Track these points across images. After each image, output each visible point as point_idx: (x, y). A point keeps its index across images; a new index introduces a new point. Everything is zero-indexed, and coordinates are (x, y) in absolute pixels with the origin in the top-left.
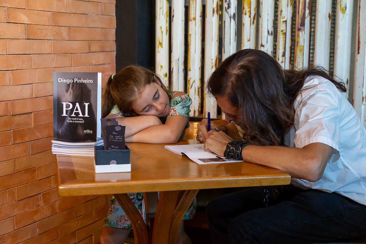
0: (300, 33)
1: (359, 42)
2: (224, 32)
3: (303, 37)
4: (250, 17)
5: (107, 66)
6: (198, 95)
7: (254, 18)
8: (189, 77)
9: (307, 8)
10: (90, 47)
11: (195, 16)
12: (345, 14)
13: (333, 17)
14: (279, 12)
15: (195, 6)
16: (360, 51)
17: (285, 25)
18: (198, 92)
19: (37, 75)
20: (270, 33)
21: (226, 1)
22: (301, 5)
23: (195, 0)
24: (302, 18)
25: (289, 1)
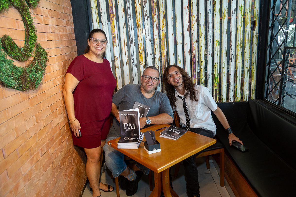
2: (133, 72)
4: (143, 65)
7: (145, 66)
9: (166, 62)
11: (118, 66)
12: (181, 64)
14: (155, 63)
15: (118, 62)
21: (132, 59)
22: (164, 61)
23: (117, 59)
24: (165, 66)
25: (159, 59)
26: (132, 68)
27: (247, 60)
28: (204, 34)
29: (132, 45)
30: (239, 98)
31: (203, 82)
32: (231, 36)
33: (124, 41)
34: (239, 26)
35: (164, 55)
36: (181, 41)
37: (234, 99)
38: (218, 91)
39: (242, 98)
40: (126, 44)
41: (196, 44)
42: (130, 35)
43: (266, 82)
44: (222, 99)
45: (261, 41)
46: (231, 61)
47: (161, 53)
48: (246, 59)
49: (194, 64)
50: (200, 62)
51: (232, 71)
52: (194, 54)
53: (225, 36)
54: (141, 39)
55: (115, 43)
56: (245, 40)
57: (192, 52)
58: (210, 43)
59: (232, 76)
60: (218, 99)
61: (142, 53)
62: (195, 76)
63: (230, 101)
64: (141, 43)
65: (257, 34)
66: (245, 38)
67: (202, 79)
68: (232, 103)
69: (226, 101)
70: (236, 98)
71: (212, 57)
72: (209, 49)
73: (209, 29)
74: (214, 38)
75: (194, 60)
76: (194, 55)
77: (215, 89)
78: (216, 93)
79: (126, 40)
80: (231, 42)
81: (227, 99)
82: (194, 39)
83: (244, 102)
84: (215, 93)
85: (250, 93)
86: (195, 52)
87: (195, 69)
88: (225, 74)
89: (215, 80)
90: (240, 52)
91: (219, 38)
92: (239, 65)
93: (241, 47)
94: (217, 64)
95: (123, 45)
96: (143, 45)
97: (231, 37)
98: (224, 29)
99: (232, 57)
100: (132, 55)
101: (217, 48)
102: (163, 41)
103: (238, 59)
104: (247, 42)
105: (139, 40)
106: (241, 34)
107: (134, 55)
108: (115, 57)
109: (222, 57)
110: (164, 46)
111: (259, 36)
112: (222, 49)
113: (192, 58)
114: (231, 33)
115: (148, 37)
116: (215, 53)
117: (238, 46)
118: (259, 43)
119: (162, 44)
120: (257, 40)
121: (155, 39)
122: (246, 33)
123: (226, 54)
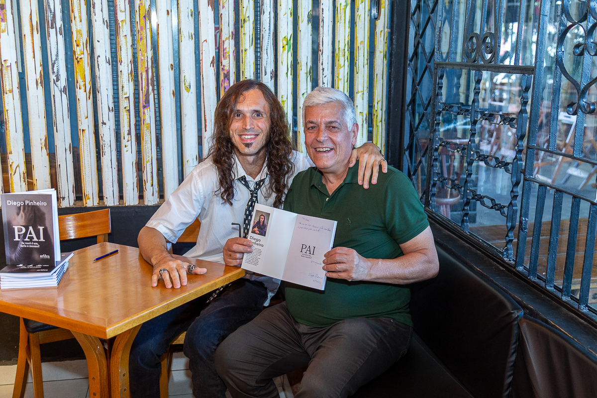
0: (146, 110)
1: (205, 120)
2: (55, 108)
3: (149, 115)
4: (85, 91)
6: (24, 181)
7: (90, 93)
8: (10, 161)
9: (150, 85)
11: (11, 88)
12: (190, 92)
13: (177, 94)
14: (120, 88)
15: (10, 76)
16: (207, 129)
17: (128, 102)
18: (24, 178)
20: (111, 109)
21: (53, 73)
22: (144, 81)
23: (9, 68)
24: (146, 95)
25: (130, 76)
26: (54, 96)
27: (360, 94)
28: (252, 18)
29: (52, 32)
32: (321, 29)
33: (31, 19)
34: (341, 4)
36: (193, 32)
40: (37, 29)
41: (232, 42)
42: (49, 6)
43: (405, 150)
47: (135, 61)
48: (359, 91)
52: (226, 68)
53: (305, 28)
54: (80, 17)
55: (3, 24)
56: (357, 41)
57: (221, 63)
58: (267, 43)
61: (82, 56)
64: (80, 30)
65: (386, 30)
66: (355, 38)
71: (273, 81)
72: (266, 59)
73: (264, 7)
74: (278, 31)
75: (226, 84)
76: (226, 72)
79: (36, 19)
80: (321, 43)
82: (227, 29)
86: (229, 64)
91: (291, 32)
93: (346, 59)
94: (285, 99)
95: (26, 30)
96: (85, 36)
97: (321, 32)
98: (303, 10)
99: (323, 83)
100: (54, 58)
101: (285, 58)
102: (142, 29)
104: (361, 47)
105: (73, 21)
106: (345, 26)
107: (60, 59)
108: (3, 63)
109: (299, 81)
110: (145, 41)
111: (391, 34)
112: (297, 60)
113: (221, 80)
114: (321, 20)
115: (100, 15)
116: (281, 69)
117: (339, 56)
118: (391, 51)
119: (137, 37)
120: (386, 43)
121: (119, 22)
122: (357, 25)
123: (308, 74)
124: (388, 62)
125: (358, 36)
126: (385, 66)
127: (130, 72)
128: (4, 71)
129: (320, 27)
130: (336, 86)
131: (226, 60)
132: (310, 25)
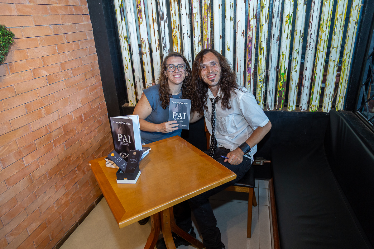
1: (237, 66)
5: (97, 84)
10: (86, 76)
11: (146, 51)
12: (230, 51)
14: (194, 50)
15: (145, 46)
16: (238, 71)
19: (60, 104)
20: (190, 61)
21: (163, 43)
22: (206, 45)
23: (144, 42)
25: (199, 43)
26: (164, 55)
27: (335, 49)
28: (268, 5)
29: (162, 22)
30: (316, 107)
31: (261, 80)
32: (312, 8)
33: (153, 17)
35: (206, 38)
36: (233, 16)
37: (308, 106)
38: (283, 94)
39: (320, 106)
40: (156, 22)
41: (255, 21)
42: (160, 8)
43: (362, 85)
44: (288, 106)
45: (365, 16)
46: (308, 48)
47: (202, 35)
48: (335, 47)
49: (249, 53)
50: (259, 49)
51: (309, 64)
52: (251, 36)
53: (302, 9)
54: (175, 13)
55: (141, 20)
56: (337, 14)
57: (248, 33)
58: (276, 19)
59: (308, 73)
60: (282, 105)
61: (176, 34)
62: (250, 71)
63: (301, 110)
64: (175, 20)
65: (360, 4)
66: (336, 11)
67: (260, 75)
68: (304, 112)
69: (294, 109)
70: (311, 107)
71: (278, 42)
72: (274, 29)
74: (284, 11)
75: (250, 46)
76: (250, 39)
77: (278, 90)
78: (280, 96)
79: (155, 16)
80: (311, 18)
81: (297, 106)
82: (253, 13)
83: (323, 112)
84: (278, 97)
85: (334, 101)
86: (252, 34)
87: (250, 60)
88: (296, 69)
89: (279, 78)
90: (325, 35)
91: (292, 11)
92: (322, 56)
93: (328, 26)
94: (284, 53)
95: (151, 22)
96: (178, 23)
97: (312, 10)
99: (310, 43)
100: (163, 36)
101: (287, 28)
102: (206, 17)
103: (320, 46)
104: (340, 18)
105: (172, 15)
106: (330, 5)
107: (166, 36)
108: (142, 40)
109: (295, 42)
110: (207, 24)
111: (364, 7)
112: (295, 29)
113: (247, 43)
114: (313, 2)
115: (185, 11)
116: (283, 35)
117: (323, 25)
118: (362, 19)
119: (203, 21)
120: (359, 14)
121: (194, 14)
122: (339, 3)
123: (301, 38)
124: (358, 27)
125: (338, 10)
126: (356, 30)
127: (199, 41)
128: (142, 43)
129: (312, 7)
130: (319, 44)
131: (251, 32)
132: (305, 6)
